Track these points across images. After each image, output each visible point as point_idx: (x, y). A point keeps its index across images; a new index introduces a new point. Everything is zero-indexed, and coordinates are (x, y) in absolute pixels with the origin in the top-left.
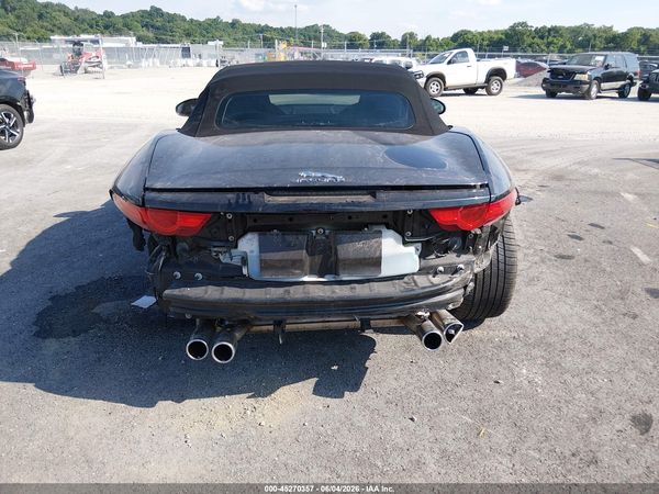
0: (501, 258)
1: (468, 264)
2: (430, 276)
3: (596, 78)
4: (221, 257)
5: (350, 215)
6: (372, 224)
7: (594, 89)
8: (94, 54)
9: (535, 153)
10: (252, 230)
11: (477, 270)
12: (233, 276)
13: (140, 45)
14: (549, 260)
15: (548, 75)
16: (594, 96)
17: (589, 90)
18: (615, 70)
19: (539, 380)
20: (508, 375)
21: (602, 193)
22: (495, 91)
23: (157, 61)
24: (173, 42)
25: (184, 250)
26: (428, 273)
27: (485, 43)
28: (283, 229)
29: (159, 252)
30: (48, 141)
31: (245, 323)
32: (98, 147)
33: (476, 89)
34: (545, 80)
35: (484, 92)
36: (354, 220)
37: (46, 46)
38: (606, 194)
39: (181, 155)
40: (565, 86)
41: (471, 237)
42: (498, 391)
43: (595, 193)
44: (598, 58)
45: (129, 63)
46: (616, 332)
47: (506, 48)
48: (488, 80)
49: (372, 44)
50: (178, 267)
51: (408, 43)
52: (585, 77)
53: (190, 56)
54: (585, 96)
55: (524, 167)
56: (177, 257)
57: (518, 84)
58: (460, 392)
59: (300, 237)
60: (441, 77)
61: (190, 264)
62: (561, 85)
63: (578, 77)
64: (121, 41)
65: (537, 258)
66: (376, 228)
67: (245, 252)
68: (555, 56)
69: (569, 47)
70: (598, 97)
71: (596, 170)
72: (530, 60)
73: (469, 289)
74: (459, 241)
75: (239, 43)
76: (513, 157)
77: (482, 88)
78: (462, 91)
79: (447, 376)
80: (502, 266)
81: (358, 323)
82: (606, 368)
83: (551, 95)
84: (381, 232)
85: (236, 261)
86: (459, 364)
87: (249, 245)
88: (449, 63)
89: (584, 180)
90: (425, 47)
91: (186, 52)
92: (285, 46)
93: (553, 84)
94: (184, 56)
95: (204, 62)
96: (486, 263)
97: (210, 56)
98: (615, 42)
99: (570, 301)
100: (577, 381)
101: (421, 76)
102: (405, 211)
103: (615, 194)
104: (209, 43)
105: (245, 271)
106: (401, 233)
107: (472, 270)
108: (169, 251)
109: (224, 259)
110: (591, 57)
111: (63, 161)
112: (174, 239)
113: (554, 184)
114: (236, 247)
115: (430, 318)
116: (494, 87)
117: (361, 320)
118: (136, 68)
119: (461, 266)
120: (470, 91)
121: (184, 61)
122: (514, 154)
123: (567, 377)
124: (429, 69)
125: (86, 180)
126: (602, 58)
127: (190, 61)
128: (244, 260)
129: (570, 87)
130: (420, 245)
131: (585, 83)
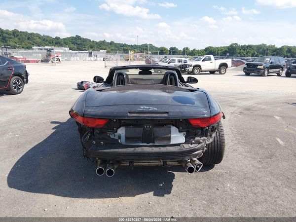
0: (218, 139)
1: (204, 140)
2: (190, 145)
3: (267, 68)
4: (111, 136)
5: (159, 121)
6: (167, 124)
7: (266, 72)
8: (56, 55)
9: (239, 99)
10: (123, 126)
11: (207, 143)
12: (115, 144)
13: (71, 51)
14: (242, 143)
15: (246, 66)
16: (266, 75)
17: (264, 73)
18: (275, 64)
19: (234, 188)
20: (222, 186)
21: (266, 116)
22: (223, 73)
23: (78, 58)
24: (85, 50)
25: (97, 133)
26: (189, 143)
27: (219, 52)
28: (134, 125)
29: (88, 134)
30: (33, 91)
31: (118, 162)
32: (55, 94)
33: (215, 71)
34: (244, 68)
35: (218, 73)
36: (160, 123)
37: (30, 51)
38: (268, 116)
39: (96, 98)
40: (253, 71)
41: (204, 130)
42: (218, 192)
43: (263, 116)
44: (267, 59)
45: (66, 58)
46: (267, 171)
47: (228, 54)
48: (220, 68)
49: (170, 52)
50: (94, 139)
51: (185, 52)
52: (262, 67)
53: (92, 56)
54: (262, 75)
55: (234, 105)
56: (94, 135)
57: (233, 69)
58: (203, 192)
59: (141, 128)
60: (199, 66)
61: (99, 139)
62: (251, 70)
63: (259, 67)
64: (62, 50)
65: (236, 142)
66: (169, 126)
67: (120, 134)
68: (250, 58)
69: (256, 53)
70: (268, 76)
71: (264, 107)
72: (239, 59)
73: (204, 150)
74: (200, 131)
75: (113, 51)
76: (230, 101)
77: (217, 71)
78: (209, 72)
79: (198, 186)
80: (219, 142)
81: (162, 163)
82: (262, 184)
83: (248, 74)
84: (170, 127)
85: (116, 137)
86: (203, 182)
87: (122, 131)
88: (203, 61)
89: (259, 111)
90: (193, 54)
91: (91, 54)
92: (133, 53)
93: (248, 70)
94: (89, 56)
95: (98, 59)
96: (211, 140)
97: (101, 57)
98: (276, 52)
99: (249, 159)
100: (249, 189)
101: (191, 66)
102: (179, 120)
103: (272, 117)
104: (101, 51)
105: (119, 141)
106: (178, 128)
107: (206, 143)
108: (91, 133)
109: (112, 136)
110: (264, 59)
111: (40, 100)
112: (93, 129)
113: (246, 112)
114: (117, 132)
115: (190, 162)
116: (223, 71)
117: (163, 162)
118: (69, 61)
119: (201, 141)
120: (212, 72)
121: (90, 58)
122: (229, 99)
123: (246, 188)
124: (194, 63)
125: (50, 108)
126: (269, 59)
127: (92, 59)
128: (120, 137)
129: (255, 71)
130: (185, 133)
131: (262, 69)
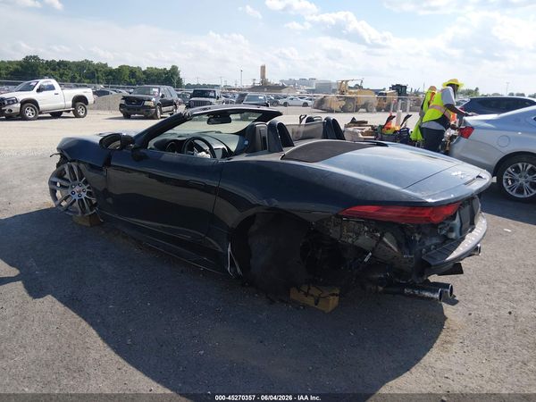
3: (158, 104)
7: (159, 112)
15: (122, 102)
17: (156, 112)
22: (82, 114)
33: (61, 113)
34: (121, 106)
35: (70, 115)
44: (154, 90)
48: (74, 106)
52: (151, 104)
60: (34, 102)
62: (134, 109)
63: (147, 103)
77: (68, 111)
83: (127, 116)
88: (38, 91)
93: (128, 109)
110: (149, 89)
116: (80, 111)
120: (56, 115)
124: (21, 96)
126: (157, 90)
129: (142, 111)
131: (152, 107)
